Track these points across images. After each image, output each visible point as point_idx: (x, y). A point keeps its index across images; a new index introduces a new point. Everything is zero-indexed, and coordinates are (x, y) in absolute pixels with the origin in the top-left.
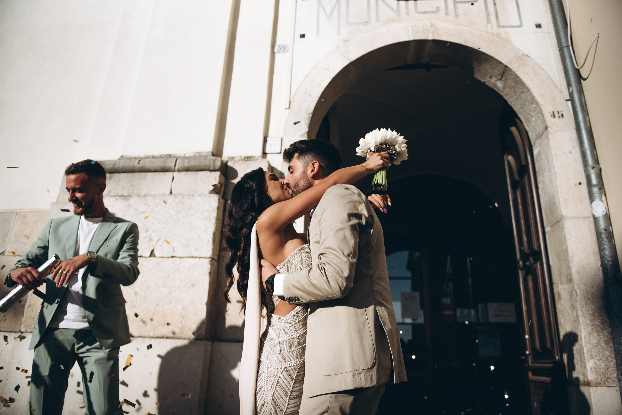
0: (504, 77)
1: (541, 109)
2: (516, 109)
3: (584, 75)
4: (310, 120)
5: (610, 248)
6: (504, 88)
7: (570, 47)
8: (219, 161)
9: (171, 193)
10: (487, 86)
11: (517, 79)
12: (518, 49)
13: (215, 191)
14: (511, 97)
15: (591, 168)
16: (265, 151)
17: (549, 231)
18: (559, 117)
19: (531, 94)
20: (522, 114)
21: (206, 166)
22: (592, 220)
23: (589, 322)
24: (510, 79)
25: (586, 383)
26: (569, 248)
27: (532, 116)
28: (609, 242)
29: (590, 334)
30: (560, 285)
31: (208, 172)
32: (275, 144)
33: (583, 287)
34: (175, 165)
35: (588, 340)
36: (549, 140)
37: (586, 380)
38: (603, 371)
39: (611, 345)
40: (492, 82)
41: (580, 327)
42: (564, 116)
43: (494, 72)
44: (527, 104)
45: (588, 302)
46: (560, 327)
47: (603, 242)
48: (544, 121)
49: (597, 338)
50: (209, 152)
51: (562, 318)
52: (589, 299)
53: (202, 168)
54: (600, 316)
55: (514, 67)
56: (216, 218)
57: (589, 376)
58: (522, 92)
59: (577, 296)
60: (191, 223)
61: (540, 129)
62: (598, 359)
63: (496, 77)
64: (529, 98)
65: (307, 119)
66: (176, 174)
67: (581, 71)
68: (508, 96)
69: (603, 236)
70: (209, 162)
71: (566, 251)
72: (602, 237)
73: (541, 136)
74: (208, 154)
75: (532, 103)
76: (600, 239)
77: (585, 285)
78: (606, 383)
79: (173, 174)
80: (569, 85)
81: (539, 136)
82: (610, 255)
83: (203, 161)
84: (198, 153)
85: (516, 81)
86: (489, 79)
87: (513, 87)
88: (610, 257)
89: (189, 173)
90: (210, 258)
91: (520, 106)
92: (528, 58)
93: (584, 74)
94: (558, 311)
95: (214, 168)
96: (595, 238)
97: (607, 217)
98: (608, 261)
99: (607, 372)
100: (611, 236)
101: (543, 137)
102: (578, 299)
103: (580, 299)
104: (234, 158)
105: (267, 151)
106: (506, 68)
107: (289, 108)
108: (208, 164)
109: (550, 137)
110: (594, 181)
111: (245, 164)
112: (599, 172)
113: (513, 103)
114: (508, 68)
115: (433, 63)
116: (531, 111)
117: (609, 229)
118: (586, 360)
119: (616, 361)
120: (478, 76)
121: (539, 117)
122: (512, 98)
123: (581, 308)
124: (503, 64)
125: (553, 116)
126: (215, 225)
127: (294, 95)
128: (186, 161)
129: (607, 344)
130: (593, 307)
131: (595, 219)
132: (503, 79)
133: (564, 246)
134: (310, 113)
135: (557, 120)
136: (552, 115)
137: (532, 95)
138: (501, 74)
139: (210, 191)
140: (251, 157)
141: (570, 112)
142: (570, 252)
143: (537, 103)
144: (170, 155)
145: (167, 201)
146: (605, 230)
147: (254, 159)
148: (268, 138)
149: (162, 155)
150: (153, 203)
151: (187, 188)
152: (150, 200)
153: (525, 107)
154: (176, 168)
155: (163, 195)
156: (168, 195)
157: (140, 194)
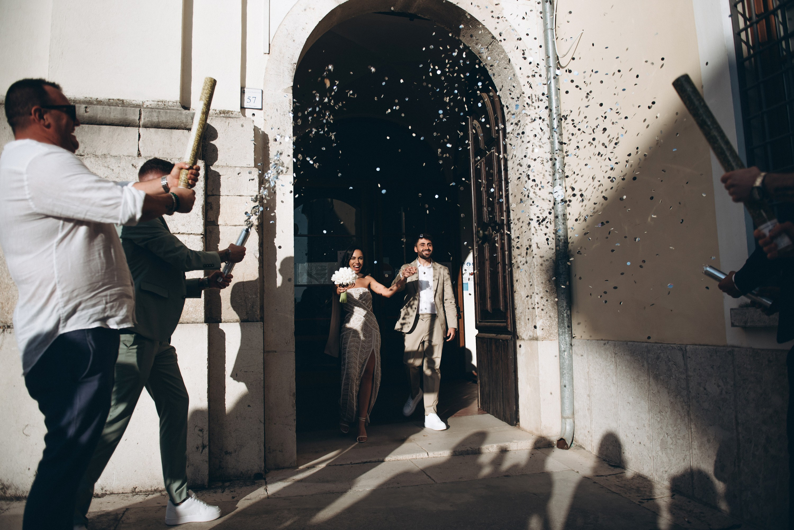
4: (294, 71)
5: (564, 228)
6: (487, 58)
7: (554, 30)
9: (139, 154)
10: (470, 50)
11: (503, 54)
12: (507, 21)
15: (557, 155)
16: (244, 105)
17: (514, 209)
18: (536, 100)
19: (514, 72)
20: (501, 88)
24: (497, 51)
25: (534, 338)
26: (532, 226)
30: (519, 257)
32: (255, 97)
33: (540, 261)
34: (139, 119)
37: (535, 336)
38: (548, 328)
39: (556, 307)
40: (477, 49)
43: (481, 40)
44: (508, 80)
45: (542, 273)
47: (559, 223)
48: (523, 102)
50: (177, 102)
51: (518, 285)
52: (543, 270)
53: (177, 125)
54: (550, 284)
57: (538, 333)
58: (506, 68)
59: (535, 268)
62: (545, 319)
65: (291, 70)
66: (142, 130)
67: (561, 59)
68: (490, 67)
70: (186, 118)
71: (529, 229)
72: (559, 219)
73: (517, 116)
74: (175, 104)
75: (514, 81)
77: (541, 259)
78: (550, 337)
79: (138, 129)
80: (548, 70)
82: (562, 235)
83: (178, 117)
86: (474, 45)
87: (497, 60)
89: (159, 130)
90: (201, 234)
92: (515, 33)
93: (563, 62)
94: (514, 280)
96: (552, 218)
97: (564, 201)
99: (550, 329)
100: (565, 218)
102: (535, 270)
103: (537, 271)
105: (246, 105)
106: (495, 40)
107: (269, 54)
110: (558, 167)
111: (224, 122)
112: (563, 159)
114: (497, 40)
115: (420, 15)
117: (565, 211)
118: (537, 320)
119: (558, 320)
122: (493, 70)
123: (537, 278)
124: (492, 35)
125: (531, 99)
127: (274, 37)
128: (155, 114)
129: (553, 307)
131: (555, 202)
132: (489, 49)
134: (294, 63)
138: (488, 44)
140: (228, 112)
142: (533, 229)
144: (123, 101)
145: (137, 166)
146: (562, 213)
147: (233, 116)
148: (245, 89)
149: (109, 99)
150: (117, 166)
151: (160, 149)
152: (112, 162)
153: (505, 82)
154: (142, 123)
155: (129, 156)
156: (137, 158)
157: (97, 154)
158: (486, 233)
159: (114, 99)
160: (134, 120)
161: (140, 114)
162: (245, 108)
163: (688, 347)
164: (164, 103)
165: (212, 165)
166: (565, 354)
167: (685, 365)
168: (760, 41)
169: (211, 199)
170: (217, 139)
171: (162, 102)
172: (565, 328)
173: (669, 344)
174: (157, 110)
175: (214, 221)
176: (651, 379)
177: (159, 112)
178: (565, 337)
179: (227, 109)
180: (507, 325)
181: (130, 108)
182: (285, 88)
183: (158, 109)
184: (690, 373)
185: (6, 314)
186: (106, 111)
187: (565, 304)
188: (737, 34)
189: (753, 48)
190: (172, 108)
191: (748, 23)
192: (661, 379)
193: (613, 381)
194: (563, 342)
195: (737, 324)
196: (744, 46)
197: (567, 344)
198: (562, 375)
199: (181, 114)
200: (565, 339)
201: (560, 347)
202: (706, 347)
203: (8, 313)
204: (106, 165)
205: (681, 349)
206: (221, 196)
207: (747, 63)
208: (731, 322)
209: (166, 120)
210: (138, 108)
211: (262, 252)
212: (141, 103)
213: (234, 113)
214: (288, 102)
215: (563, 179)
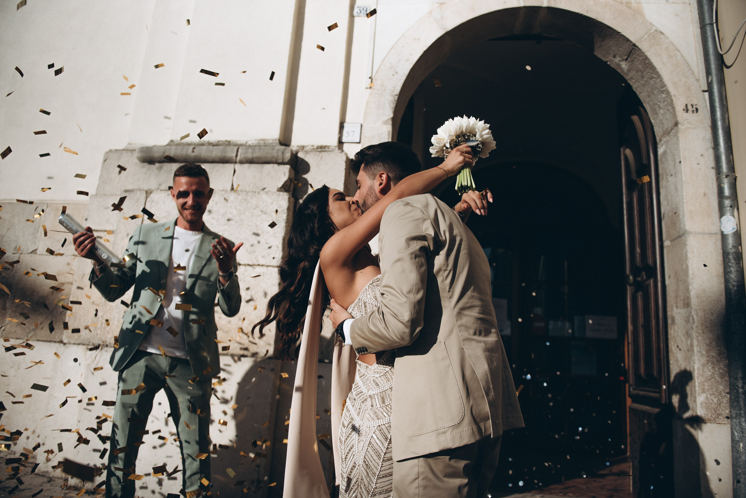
0: (631, 58)
1: (672, 100)
2: (642, 96)
3: (728, 62)
4: (395, 103)
5: (737, 271)
6: (629, 70)
7: (715, 25)
8: (288, 152)
9: (232, 189)
10: (609, 66)
11: (647, 62)
12: (651, 24)
13: (284, 189)
14: (636, 82)
15: (724, 176)
16: (342, 140)
17: (668, 246)
18: (693, 111)
19: (661, 81)
20: (648, 103)
21: (274, 158)
22: (719, 237)
23: (704, 352)
24: (638, 60)
25: (694, 419)
26: (690, 268)
27: (660, 108)
28: (737, 264)
29: (704, 365)
30: (675, 308)
31: (276, 166)
32: (354, 132)
33: (701, 314)
34: (237, 156)
35: (701, 372)
36: (678, 140)
37: (694, 415)
38: (715, 407)
39: (727, 378)
40: (616, 62)
41: (693, 358)
42: (699, 110)
43: (619, 51)
44: (655, 93)
45: (705, 330)
46: (670, 354)
47: (730, 264)
48: (675, 115)
49: (712, 371)
50: (275, 140)
51: (674, 345)
52: (707, 327)
53: (269, 160)
54: (717, 346)
55: (644, 46)
56: (286, 221)
57: (698, 411)
58: (651, 78)
59: (694, 323)
60: (257, 226)
61: (668, 124)
62: (711, 394)
63: (621, 57)
64: (658, 86)
65: (392, 102)
66: (237, 166)
67: (725, 57)
68: (633, 81)
69: (731, 257)
70: (277, 152)
71: (686, 272)
72: (729, 258)
73: (669, 133)
74: (274, 141)
75: (662, 92)
76: (727, 259)
77: (704, 312)
78: (717, 420)
79: (234, 166)
80: (708, 73)
81: (667, 133)
82: (736, 279)
83: (270, 152)
84: (263, 140)
85: (645, 64)
86: (612, 58)
87: (640, 71)
88: (735, 282)
89: (253, 165)
91: (646, 94)
92: (662, 36)
93: (728, 60)
94: (669, 337)
95: (283, 160)
96: (720, 258)
97: (738, 235)
98: (733, 286)
99: (719, 407)
100: (739, 257)
101: (671, 134)
102: (694, 326)
103: (697, 327)
104: (305, 147)
105: (344, 140)
106: (634, 47)
107: (370, 88)
108: (275, 155)
109: (680, 135)
110: (727, 192)
111: (319, 156)
112: (734, 181)
113: (639, 89)
114: (637, 47)
115: (545, 35)
116: (660, 102)
117: (739, 249)
118: (697, 394)
119: (730, 396)
120: (598, 54)
121: (668, 110)
122: (637, 84)
123: (697, 336)
124: (631, 42)
125: (686, 110)
126: (285, 229)
127: (377, 71)
128: (250, 151)
129: (722, 378)
130: (711, 336)
131: (724, 237)
132: (629, 59)
133: (684, 266)
134: (396, 95)
135: (690, 116)
136: (685, 108)
137: (663, 82)
138: (628, 54)
139: (278, 188)
140: (325, 147)
141: (706, 106)
142: (690, 272)
143: (668, 93)
144: (229, 142)
145: (228, 199)
146: (734, 250)
147: (329, 150)
148: (344, 124)
149: (219, 141)
153: (653, 95)
154: (238, 159)
156: (230, 192)
158: (639, 279)
159: (222, 141)
160: (232, 157)
161: (237, 151)
162: (343, 143)
166: (739, 446)
170: (309, 172)
172: (740, 409)
177: (255, 149)
178: (740, 422)
179: (324, 144)
180: (661, 396)
181: (231, 147)
182: (385, 119)
183: (255, 146)
185: (106, 334)
187: (740, 375)
194: (737, 428)
197: (743, 433)
200: (741, 425)
201: (733, 435)
203: (108, 333)
210: (238, 146)
212: (244, 142)
213: (331, 148)
214: (387, 133)
215: (735, 205)
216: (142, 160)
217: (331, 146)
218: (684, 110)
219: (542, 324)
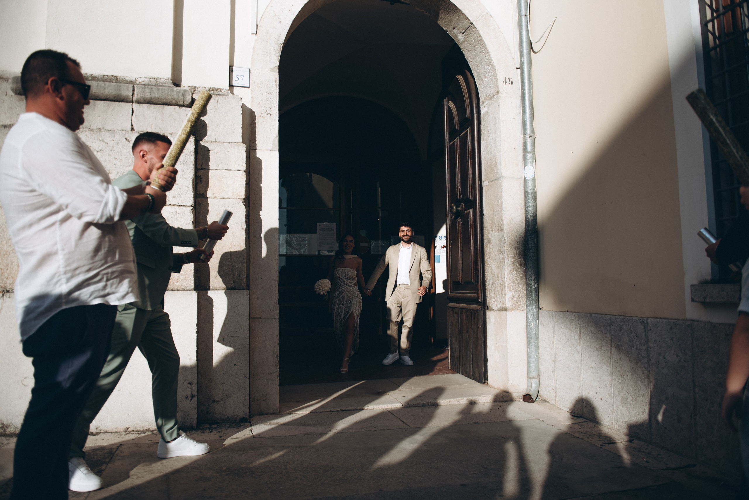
0: (467, 32)
1: (496, 73)
2: (471, 65)
3: (535, 49)
4: (280, 52)
5: (533, 205)
6: (464, 42)
7: (528, 17)
9: (133, 129)
10: (448, 34)
11: (479, 38)
12: (484, 7)
14: (469, 52)
15: (528, 136)
16: (232, 83)
17: (487, 186)
18: (510, 83)
19: (489, 56)
20: (476, 71)
21: (173, 99)
22: (523, 179)
23: (511, 263)
24: (473, 36)
25: (503, 309)
26: (504, 203)
27: (486, 77)
28: (533, 201)
29: (511, 272)
30: (491, 232)
31: (177, 108)
32: (243, 76)
33: (510, 236)
34: (133, 95)
35: (509, 277)
36: (499, 105)
38: (517, 300)
39: (524, 280)
40: (454, 33)
41: (504, 267)
42: (514, 83)
43: (458, 25)
44: (483, 64)
45: (512, 248)
46: (486, 265)
47: (529, 201)
48: (497, 86)
49: (515, 275)
50: (167, 79)
51: (489, 258)
52: (513, 245)
53: (168, 101)
54: (519, 259)
55: (478, 25)
57: (507, 304)
58: (481, 52)
59: (505, 243)
61: (492, 92)
62: (514, 291)
63: (459, 29)
64: (486, 59)
65: (277, 50)
66: (135, 106)
68: (466, 50)
69: (530, 195)
70: (178, 95)
71: (500, 206)
72: (529, 197)
73: (491, 98)
75: (489, 65)
76: (527, 198)
77: (511, 234)
78: (518, 308)
79: (132, 105)
80: (521, 55)
81: (489, 98)
82: (532, 211)
83: (169, 93)
85: (478, 40)
86: (452, 29)
87: (473, 44)
88: (532, 213)
89: (151, 106)
90: (191, 206)
91: (475, 63)
92: (491, 19)
93: (536, 47)
94: (485, 253)
95: (184, 103)
96: (523, 196)
97: (534, 179)
98: (530, 216)
99: (519, 300)
100: (534, 196)
101: (493, 99)
102: (505, 245)
103: (507, 245)
104: (197, 88)
105: (234, 83)
106: (471, 25)
107: (256, 34)
108: (175, 97)
109: (501, 102)
110: (529, 148)
112: (534, 141)
113: (470, 58)
114: (473, 25)
116: (486, 72)
117: (534, 190)
118: (506, 292)
119: (526, 292)
120: (441, 23)
121: (492, 80)
122: (469, 54)
123: (507, 252)
124: (469, 20)
127: (262, 18)
128: (148, 91)
129: (521, 280)
130: (515, 251)
131: (525, 180)
132: (465, 33)
133: (499, 201)
135: (507, 87)
136: (504, 81)
137: (490, 58)
138: (465, 29)
140: (217, 90)
141: (519, 80)
142: (504, 206)
143: (493, 67)
144: (116, 77)
145: (130, 140)
146: (532, 191)
147: (222, 93)
148: (234, 68)
149: (104, 75)
150: (111, 140)
151: (152, 124)
152: (107, 136)
153: (480, 65)
154: (135, 99)
155: (123, 130)
156: (130, 132)
157: (92, 128)
158: (459, 209)
159: (108, 76)
160: (128, 96)
161: (133, 90)
162: (233, 86)
163: (649, 320)
164: (156, 80)
165: (201, 140)
166: (532, 324)
167: (646, 336)
168: (726, 31)
169: (201, 173)
170: (207, 115)
171: (155, 79)
172: (533, 300)
173: (631, 317)
174: (150, 87)
175: (203, 194)
176: (614, 349)
177: (152, 88)
178: (532, 309)
179: (216, 86)
180: (478, 296)
181: (123, 84)
182: (272, 67)
183: (150, 85)
184: (651, 345)
185: (5, 279)
186: (101, 86)
187: (533, 277)
188: (704, 25)
189: (719, 38)
190: (164, 85)
191: (715, 14)
192: (623, 350)
193: (577, 350)
194: (531, 313)
195: (697, 300)
196: (710, 37)
197: (534, 315)
198: (529, 343)
199: (172, 90)
200: (533, 310)
201: (527, 317)
202: (666, 320)
203: (7, 278)
204: (101, 139)
205: (642, 322)
206: (210, 170)
207: (713, 53)
208: (692, 297)
209: (158, 96)
210: (131, 84)
211: (248, 223)
212: (134, 79)
213: (223, 91)
214: (274, 81)
215: (534, 159)
216: (18, 92)
217: (223, 89)
218: (504, 82)
219: (366, 244)
